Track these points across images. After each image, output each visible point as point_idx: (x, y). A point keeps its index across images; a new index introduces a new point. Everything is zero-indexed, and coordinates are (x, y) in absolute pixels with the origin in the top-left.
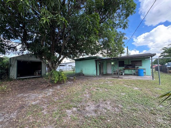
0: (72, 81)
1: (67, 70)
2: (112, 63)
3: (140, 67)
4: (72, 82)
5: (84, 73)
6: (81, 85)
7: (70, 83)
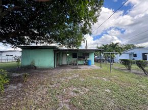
0: (19, 81)
1: (3, 61)
2: (68, 55)
3: (88, 59)
4: (20, 85)
5: (36, 65)
6: (41, 88)
7: (15, 87)
